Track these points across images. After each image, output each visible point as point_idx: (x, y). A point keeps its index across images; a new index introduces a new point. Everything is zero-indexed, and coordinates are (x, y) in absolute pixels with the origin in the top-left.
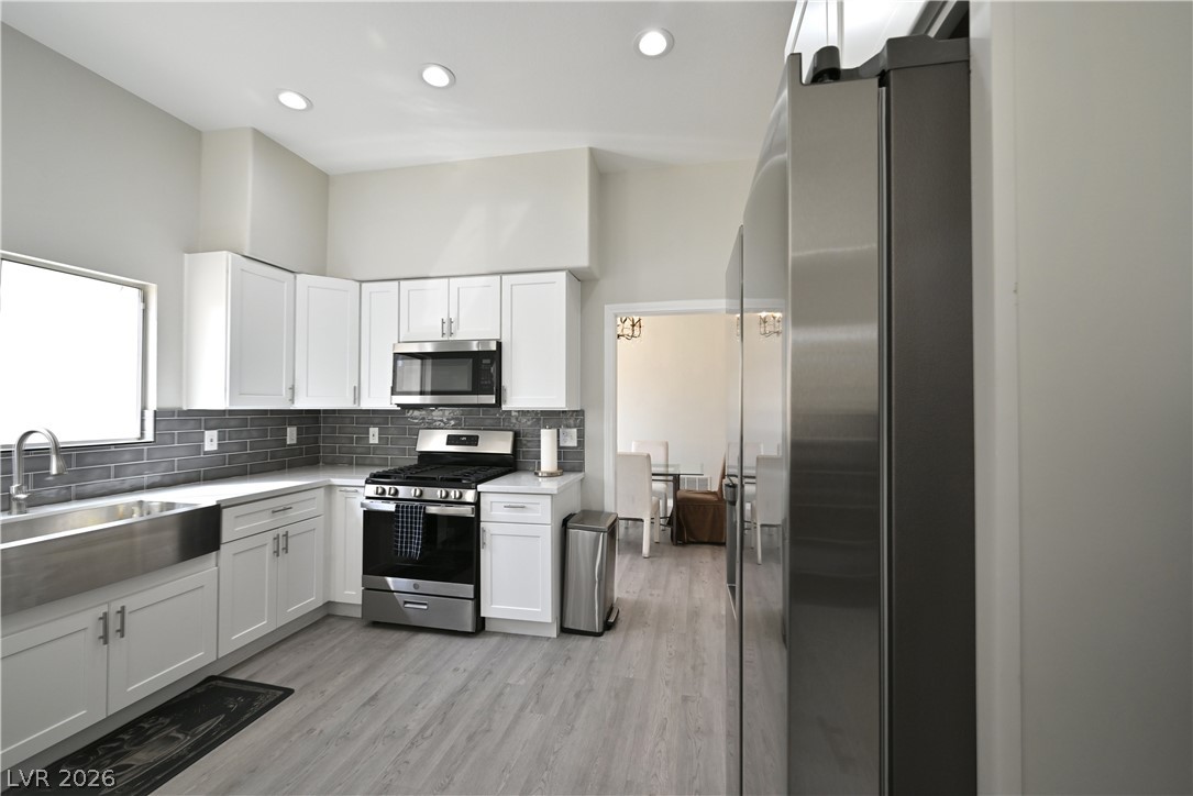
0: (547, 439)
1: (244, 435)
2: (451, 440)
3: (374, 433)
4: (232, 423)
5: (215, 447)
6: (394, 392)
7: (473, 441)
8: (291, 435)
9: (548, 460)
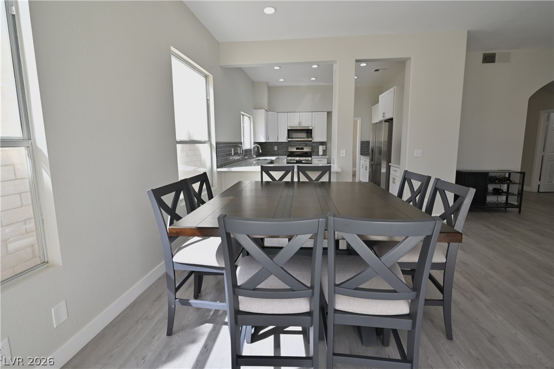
0: (321, 148)
2: (297, 149)
3: (276, 148)
6: (288, 138)
7: (302, 149)
9: (321, 153)
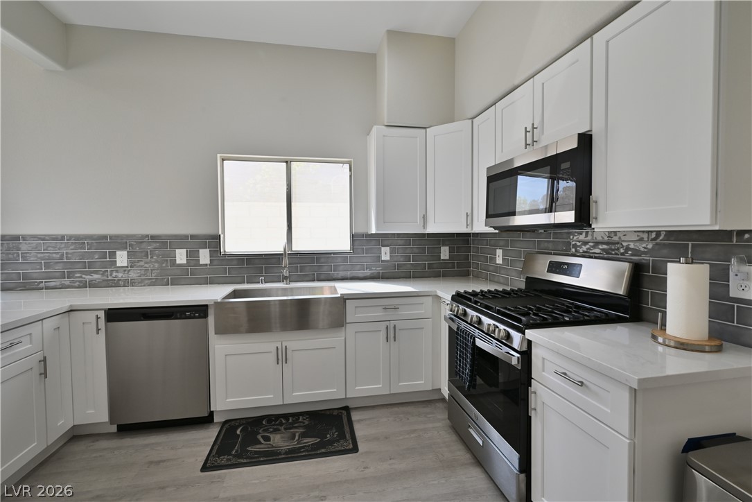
1: (408, 251)
3: (499, 254)
4: (400, 242)
5: (388, 258)
6: (487, 215)
8: (445, 253)
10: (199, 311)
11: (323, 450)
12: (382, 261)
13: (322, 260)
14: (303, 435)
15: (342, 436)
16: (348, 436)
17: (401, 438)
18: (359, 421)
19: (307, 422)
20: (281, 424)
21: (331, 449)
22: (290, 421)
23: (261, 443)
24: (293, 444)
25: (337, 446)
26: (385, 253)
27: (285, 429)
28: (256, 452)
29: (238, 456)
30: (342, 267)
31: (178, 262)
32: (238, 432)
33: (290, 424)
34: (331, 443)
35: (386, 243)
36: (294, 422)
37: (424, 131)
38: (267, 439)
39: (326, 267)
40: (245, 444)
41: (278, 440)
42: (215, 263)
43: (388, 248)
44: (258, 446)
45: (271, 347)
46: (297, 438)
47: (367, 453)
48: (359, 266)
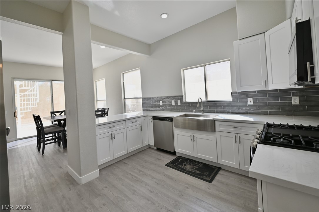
1: (265, 100)
4: (259, 95)
5: (252, 104)
8: (295, 101)
10: (171, 119)
11: (199, 176)
12: (248, 105)
13: (218, 104)
14: (196, 169)
15: (209, 176)
16: (211, 176)
17: (235, 188)
18: (221, 174)
19: (201, 166)
20: (193, 163)
21: (202, 177)
22: (196, 163)
23: (183, 165)
24: (191, 170)
25: (204, 177)
26: (250, 101)
27: (193, 165)
28: (180, 167)
29: (175, 166)
30: (227, 107)
31: (173, 104)
32: (180, 160)
33: (196, 164)
34: (203, 175)
35: (250, 96)
36: (197, 164)
37: (263, 34)
38: (185, 165)
39: (220, 107)
40: (179, 164)
41: (188, 167)
42: (182, 105)
43: (252, 98)
44: (182, 166)
45: (189, 135)
46: (194, 169)
47: (214, 185)
48: (236, 107)
